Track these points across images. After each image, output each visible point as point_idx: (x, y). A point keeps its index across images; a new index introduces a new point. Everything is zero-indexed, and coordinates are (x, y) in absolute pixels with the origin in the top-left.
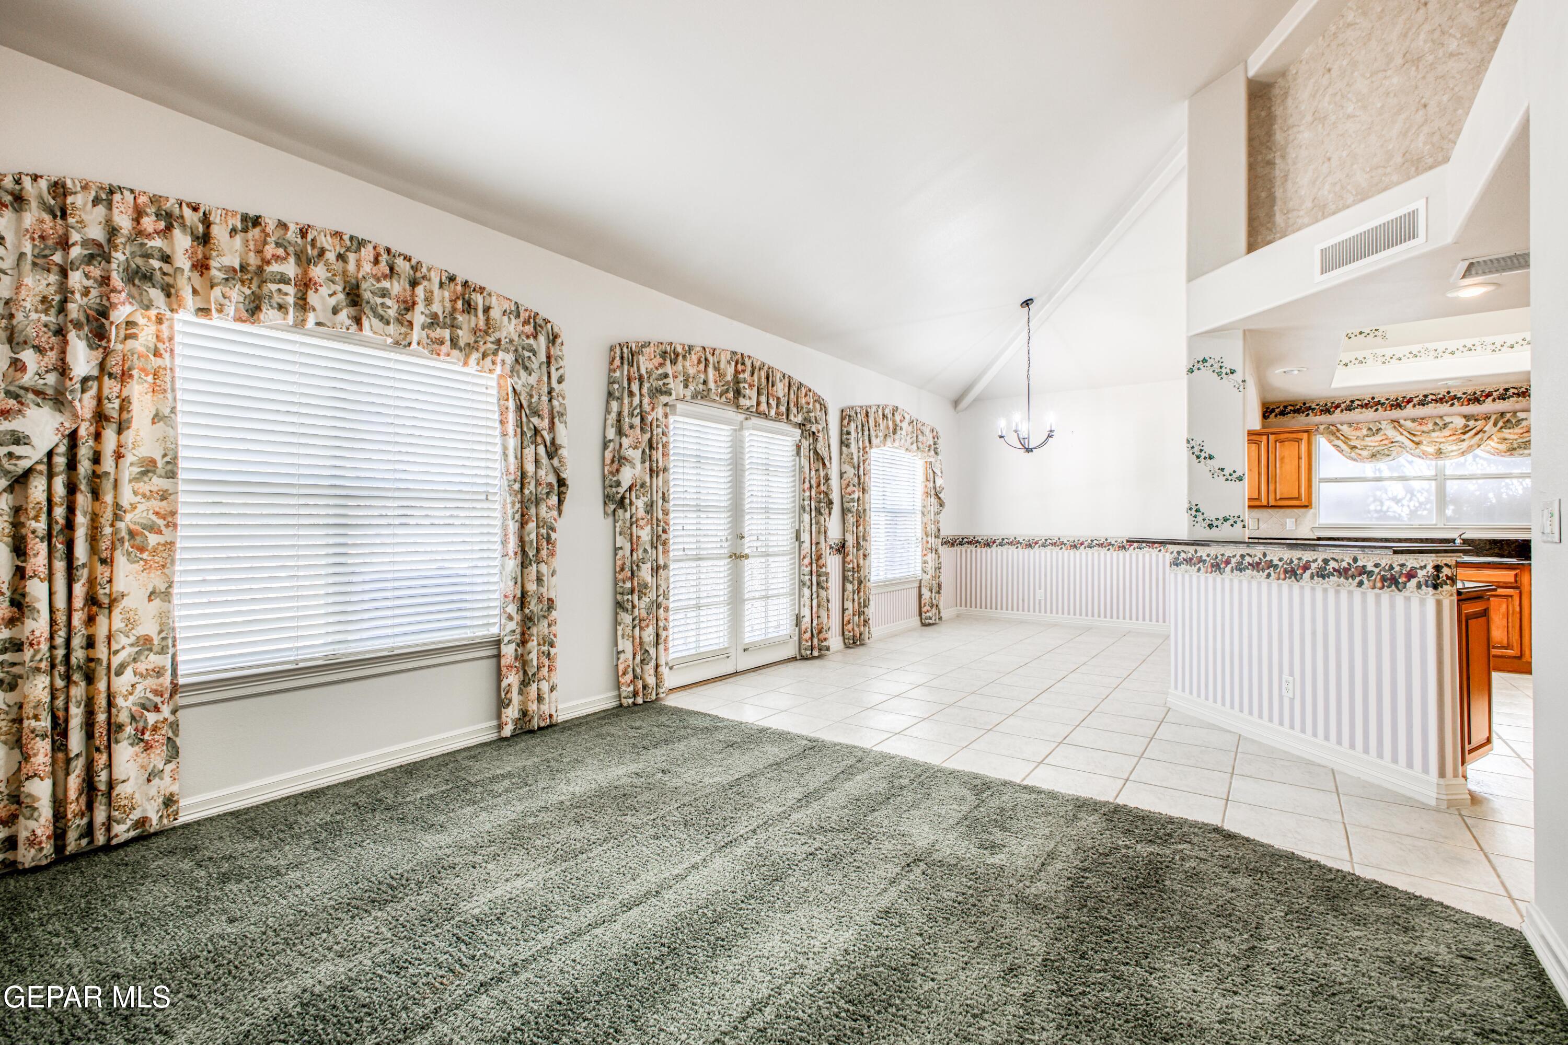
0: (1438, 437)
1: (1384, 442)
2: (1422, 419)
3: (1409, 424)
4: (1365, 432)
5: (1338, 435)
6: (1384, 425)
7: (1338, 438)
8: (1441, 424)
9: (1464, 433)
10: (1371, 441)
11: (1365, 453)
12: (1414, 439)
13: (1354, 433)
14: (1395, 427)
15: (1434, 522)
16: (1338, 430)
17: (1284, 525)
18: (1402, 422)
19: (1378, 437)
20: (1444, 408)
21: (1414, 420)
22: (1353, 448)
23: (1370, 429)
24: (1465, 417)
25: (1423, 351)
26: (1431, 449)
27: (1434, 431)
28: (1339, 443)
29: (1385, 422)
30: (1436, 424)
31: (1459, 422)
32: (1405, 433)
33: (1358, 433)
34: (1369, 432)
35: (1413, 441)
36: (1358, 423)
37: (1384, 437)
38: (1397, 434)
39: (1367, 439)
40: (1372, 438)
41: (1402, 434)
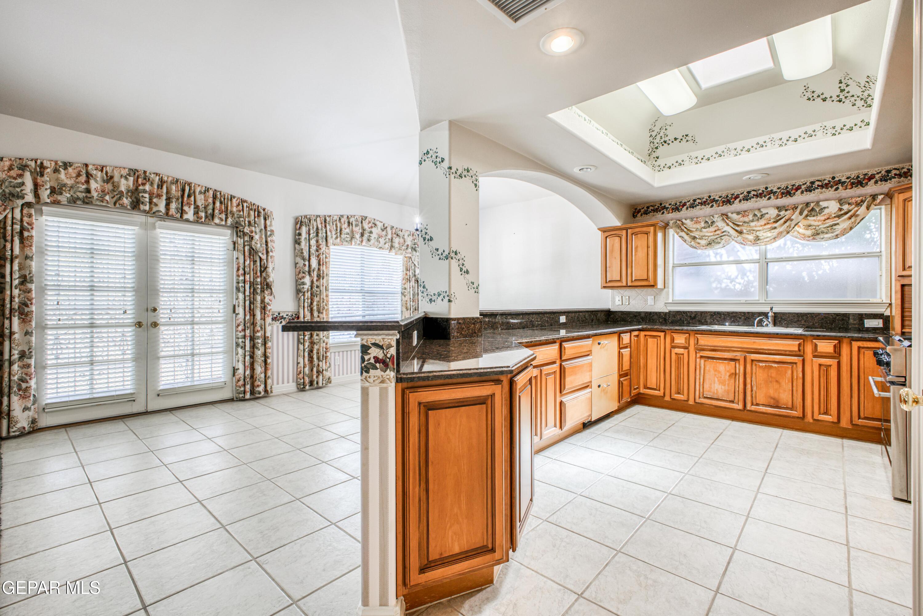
0: (756, 226)
1: (717, 232)
2: (745, 211)
3: (734, 216)
4: (703, 224)
5: (683, 228)
6: (717, 218)
7: (682, 230)
8: (759, 215)
9: (776, 222)
10: (708, 232)
11: (703, 242)
12: (737, 228)
13: (695, 226)
14: (723, 219)
15: (757, 298)
16: (683, 224)
17: (646, 301)
18: (730, 214)
19: (712, 229)
20: (763, 202)
21: (738, 213)
22: (694, 238)
23: (706, 222)
24: (778, 208)
25: (725, 150)
26: (751, 237)
27: (753, 221)
28: (683, 234)
29: (717, 216)
30: (755, 215)
31: (773, 212)
32: (730, 224)
33: (698, 226)
34: (706, 225)
35: (737, 231)
36: (697, 218)
37: (716, 229)
38: (724, 225)
39: (704, 230)
40: (708, 229)
41: (728, 225)
